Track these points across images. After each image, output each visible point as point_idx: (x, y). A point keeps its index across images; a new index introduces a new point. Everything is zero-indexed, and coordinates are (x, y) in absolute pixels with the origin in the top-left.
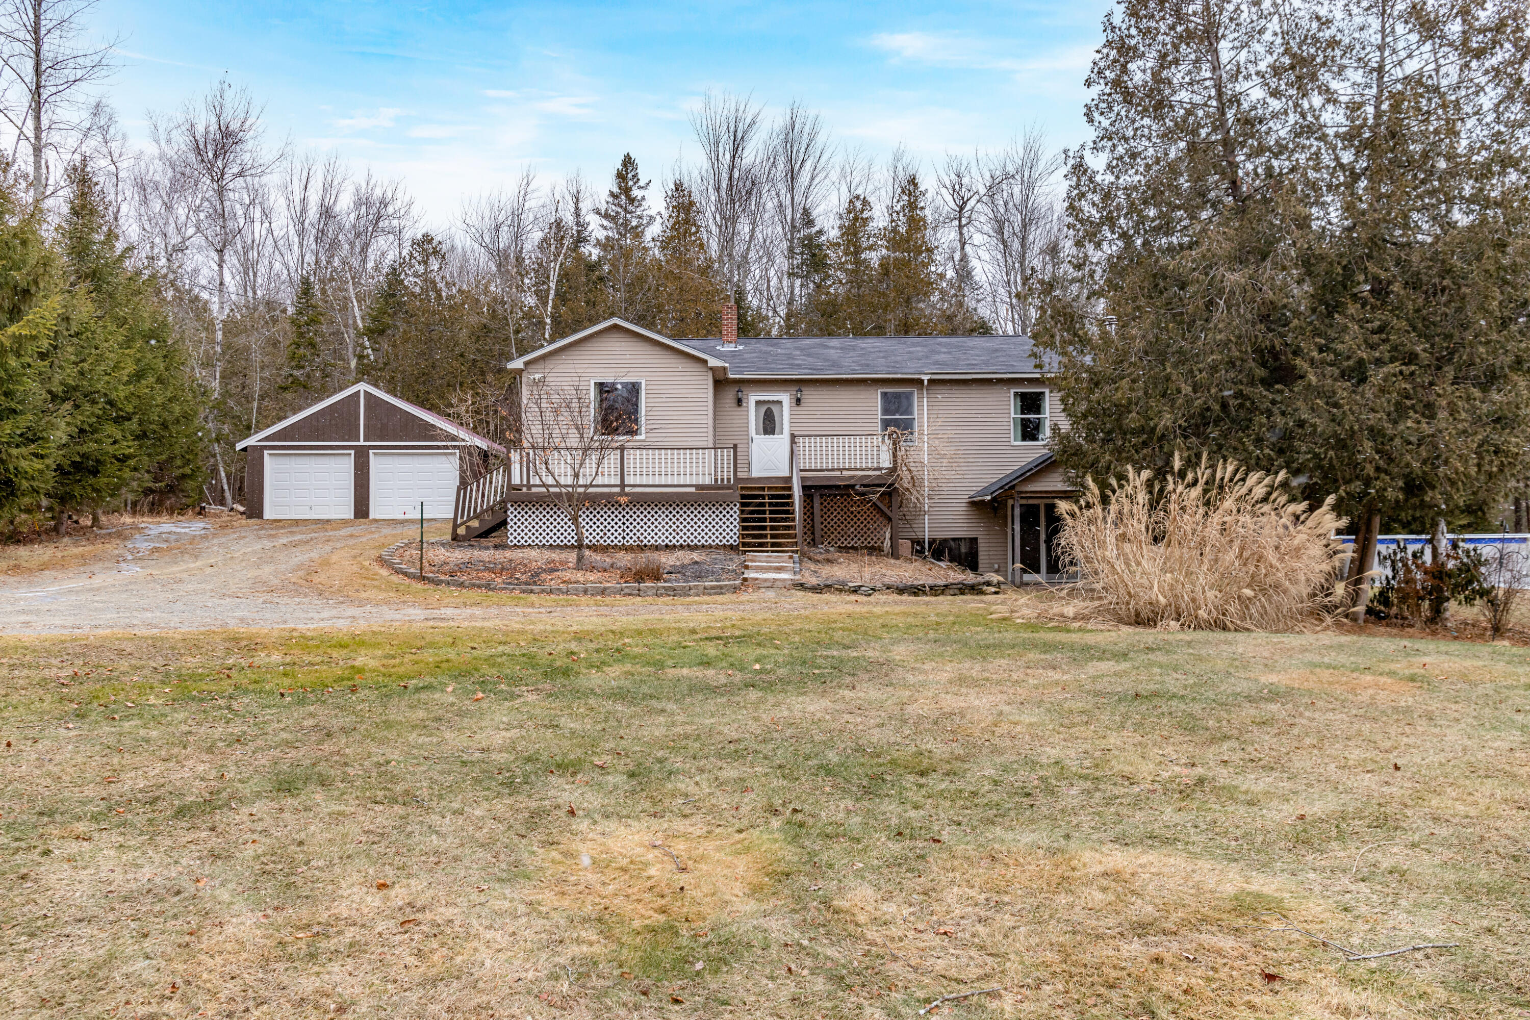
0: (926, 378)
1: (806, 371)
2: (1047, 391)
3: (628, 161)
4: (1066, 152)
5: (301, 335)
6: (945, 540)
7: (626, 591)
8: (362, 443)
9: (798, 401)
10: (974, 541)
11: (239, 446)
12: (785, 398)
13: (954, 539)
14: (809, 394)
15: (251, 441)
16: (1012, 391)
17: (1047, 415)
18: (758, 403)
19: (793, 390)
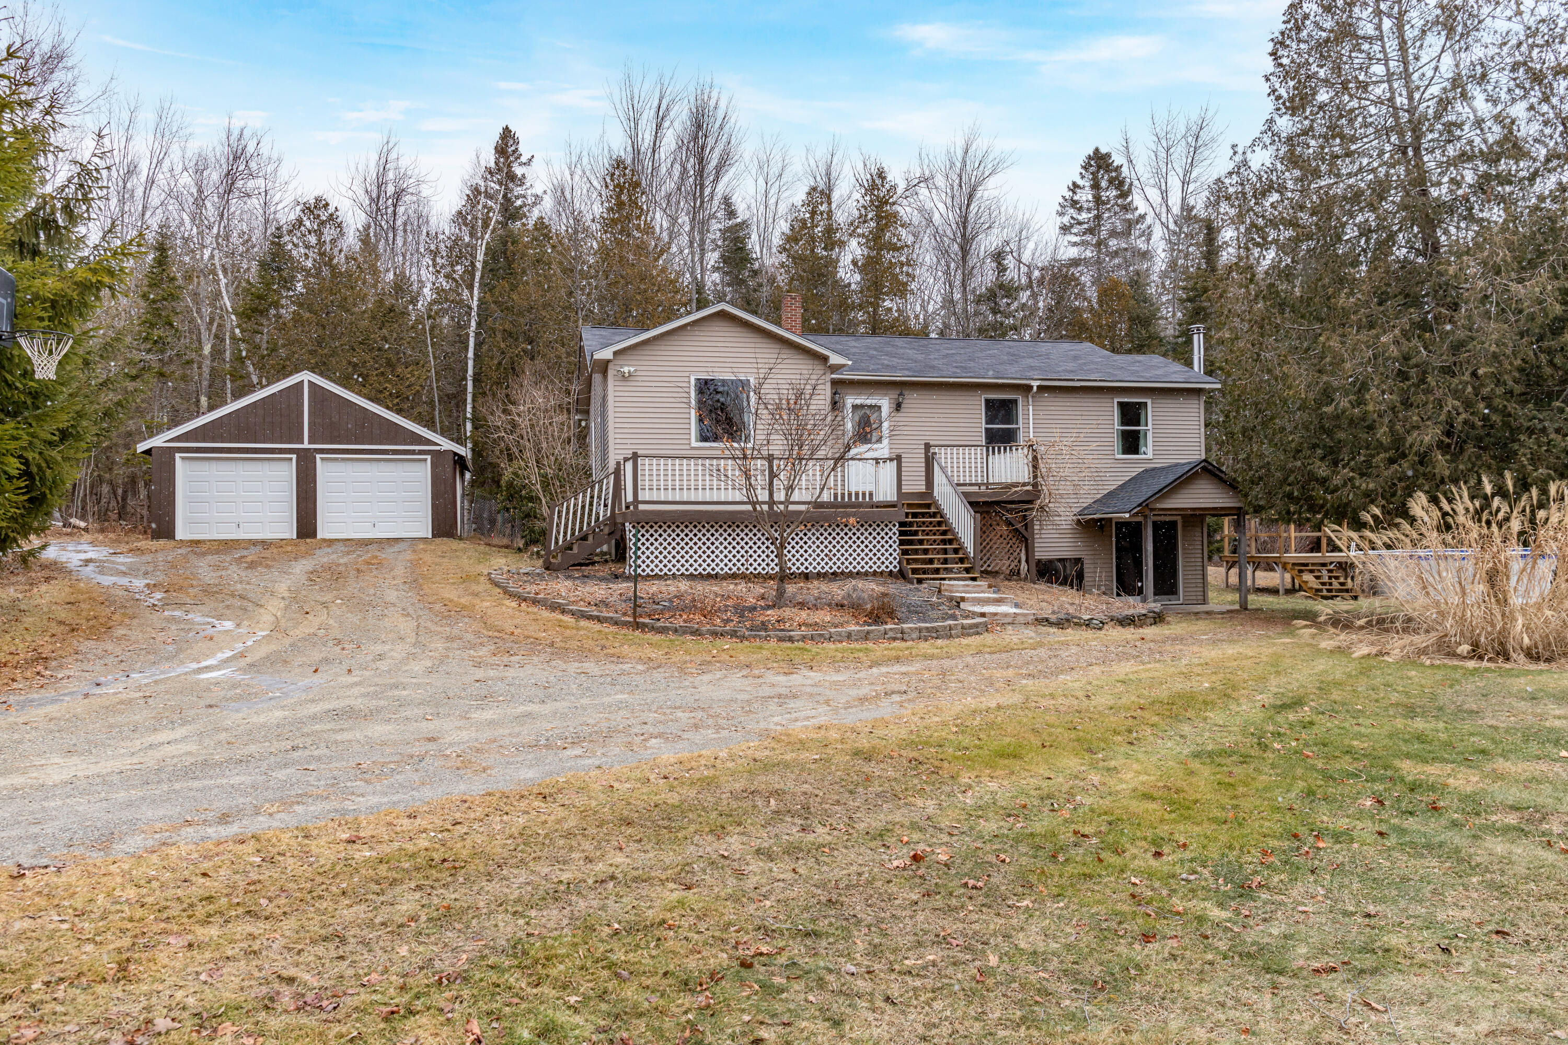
0: (1035, 384)
1: (907, 373)
2: (1149, 402)
3: (507, 134)
4: (1234, 146)
5: (156, 313)
6: (1051, 561)
7: (891, 634)
8: (306, 445)
9: (898, 407)
10: (1078, 561)
11: (141, 447)
12: (885, 403)
13: (1060, 560)
14: (912, 400)
15: (158, 441)
16: (1116, 401)
17: (1150, 426)
18: (855, 407)
19: (894, 394)
